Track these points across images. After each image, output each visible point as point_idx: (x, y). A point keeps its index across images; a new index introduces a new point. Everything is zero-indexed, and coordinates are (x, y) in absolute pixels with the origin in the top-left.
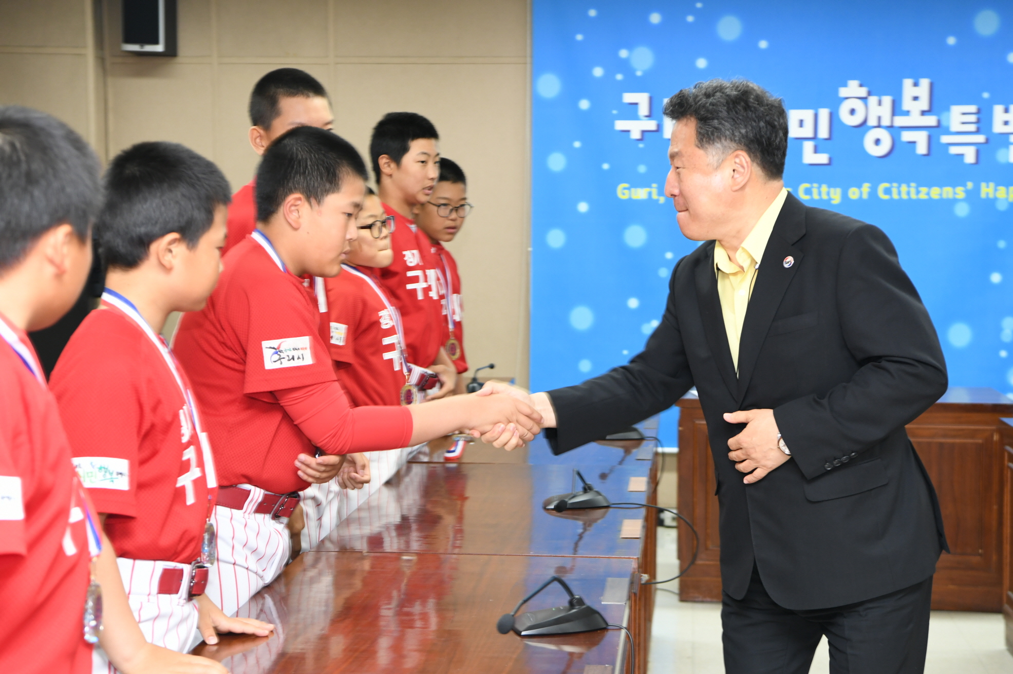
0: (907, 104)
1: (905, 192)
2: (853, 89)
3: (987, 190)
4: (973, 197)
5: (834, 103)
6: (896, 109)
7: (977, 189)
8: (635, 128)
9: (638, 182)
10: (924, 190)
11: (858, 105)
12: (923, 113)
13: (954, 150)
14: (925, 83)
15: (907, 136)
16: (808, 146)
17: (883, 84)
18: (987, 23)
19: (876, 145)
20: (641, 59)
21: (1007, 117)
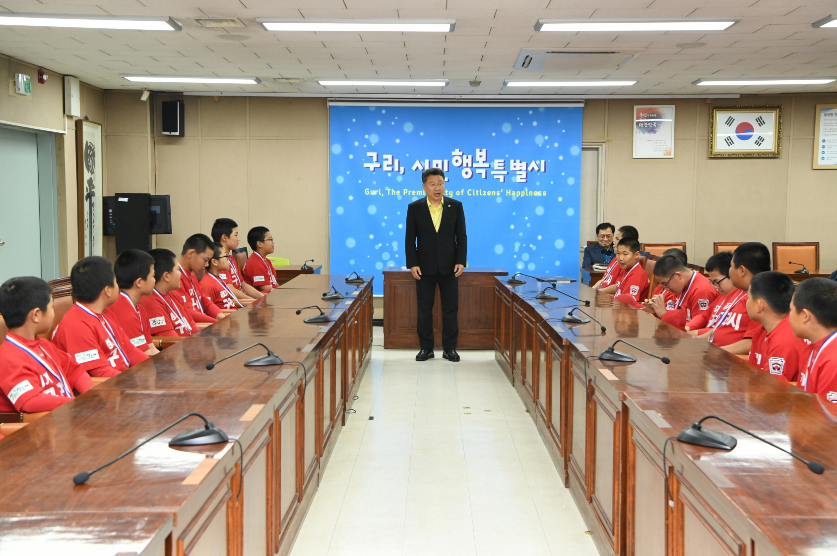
0: (478, 158)
1: (478, 193)
2: (457, 152)
3: (508, 192)
4: (503, 195)
5: (450, 157)
6: (474, 160)
7: (505, 192)
8: (372, 166)
9: (373, 188)
10: (485, 192)
11: (459, 159)
12: (484, 162)
13: (496, 177)
14: (484, 150)
15: (478, 171)
17: (468, 150)
18: (507, 128)
19: (466, 174)
20: (374, 139)
21: (515, 164)
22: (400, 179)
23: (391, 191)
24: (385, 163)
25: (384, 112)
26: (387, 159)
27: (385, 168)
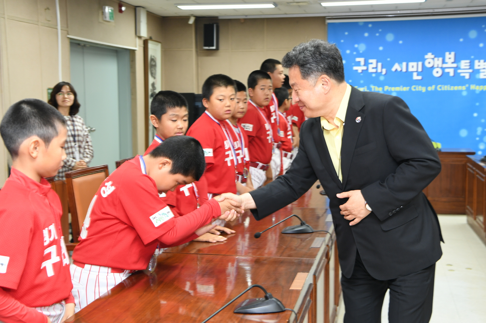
0: (447, 60)
1: (446, 88)
2: (429, 56)
3: (473, 87)
4: (468, 89)
5: (423, 60)
6: (444, 62)
7: (469, 87)
8: (360, 69)
9: (362, 86)
10: (452, 87)
11: (431, 61)
12: (453, 63)
13: (462, 75)
14: (453, 53)
15: (447, 70)
16: (415, 74)
17: (440, 54)
18: (473, 34)
19: (437, 73)
20: (362, 47)
21: (479, 64)
22: (382, 78)
23: (374, 88)
24: (370, 66)
25: (370, 26)
26: (372, 63)
27: (371, 70)
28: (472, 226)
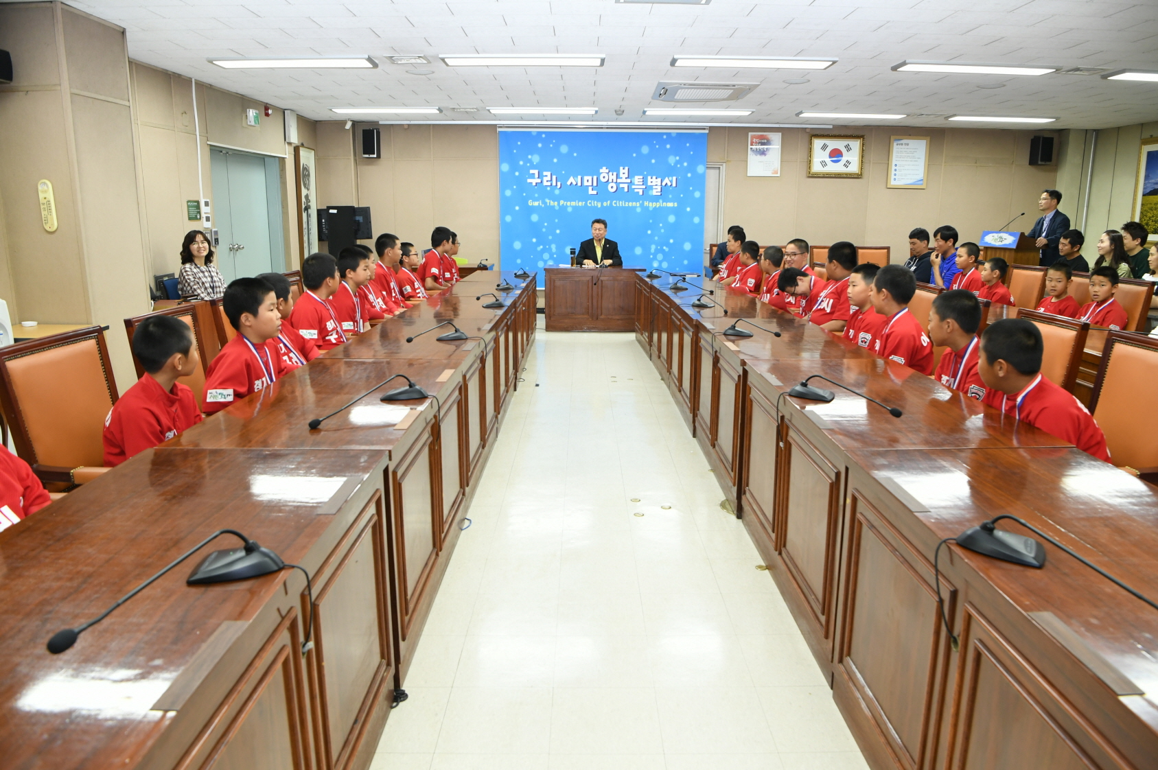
0: (621, 175)
1: (621, 204)
2: (604, 170)
3: (646, 204)
4: (642, 205)
5: (599, 174)
6: (618, 177)
7: (643, 203)
8: (534, 181)
9: (535, 200)
10: (627, 203)
11: (606, 175)
12: (626, 178)
13: (636, 190)
14: (627, 168)
15: (621, 186)
16: (590, 188)
17: (614, 168)
18: (645, 150)
19: (612, 188)
20: (536, 159)
21: (652, 180)
22: (557, 192)
23: (550, 203)
24: (545, 179)
25: (544, 136)
26: (546, 176)
27: (545, 183)
28: (639, 341)
